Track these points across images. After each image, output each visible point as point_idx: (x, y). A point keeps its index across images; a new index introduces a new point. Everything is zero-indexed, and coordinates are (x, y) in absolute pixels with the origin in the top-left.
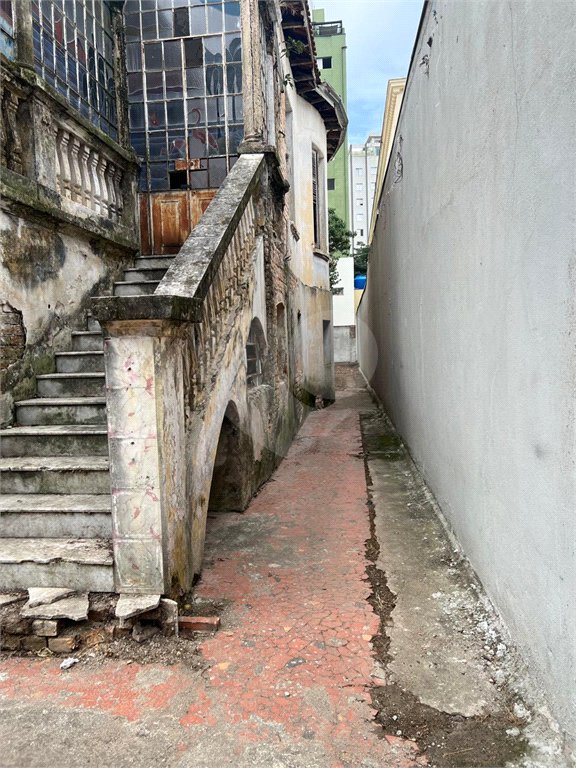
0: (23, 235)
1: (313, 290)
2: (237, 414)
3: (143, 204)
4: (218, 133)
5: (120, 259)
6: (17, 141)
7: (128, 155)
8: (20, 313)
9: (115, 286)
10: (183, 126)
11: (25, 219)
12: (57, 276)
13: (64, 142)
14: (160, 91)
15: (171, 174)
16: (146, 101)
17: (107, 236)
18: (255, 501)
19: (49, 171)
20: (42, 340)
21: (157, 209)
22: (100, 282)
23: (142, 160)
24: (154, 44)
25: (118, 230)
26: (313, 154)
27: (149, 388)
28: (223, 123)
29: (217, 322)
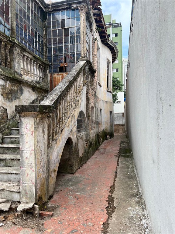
0: (9, 86)
2: (72, 142)
3: (51, 77)
4: (74, 55)
5: (42, 93)
6: (9, 59)
7: (46, 62)
8: (6, 109)
9: (40, 101)
10: (63, 53)
11: (10, 81)
12: (20, 98)
13: (25, 59)
14: (57, 43)
15: (59, 67)
16: (52, 46)
17: (38, 86)
18: (79, 170)
19: (19, 67)
20: (14, 117)
21: (55, 78)
22: (35, 100)
23: (51, 63)
24: (55, 30)
25: (42, 84)
26: (107, 61)
27: (32, 134)
28: (75, 52)
29: (65, 112)
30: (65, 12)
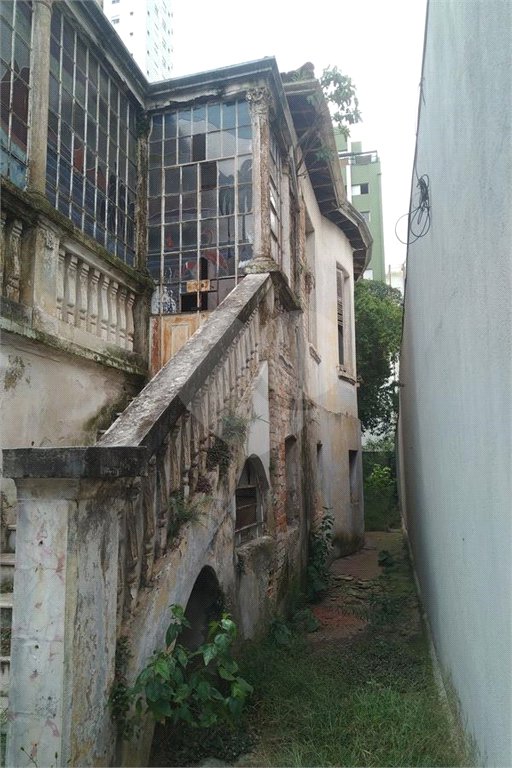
1: (338, 416)
4: (230, 253)
10: (196, 248)
13: (72, 266)
14: (177, 213)
16: (163, 224)
24: (173, 169)
26: (338, 273)
27: (59, 570)
28: (234, 243)
29: (193, 466)
30: (206, 110)
